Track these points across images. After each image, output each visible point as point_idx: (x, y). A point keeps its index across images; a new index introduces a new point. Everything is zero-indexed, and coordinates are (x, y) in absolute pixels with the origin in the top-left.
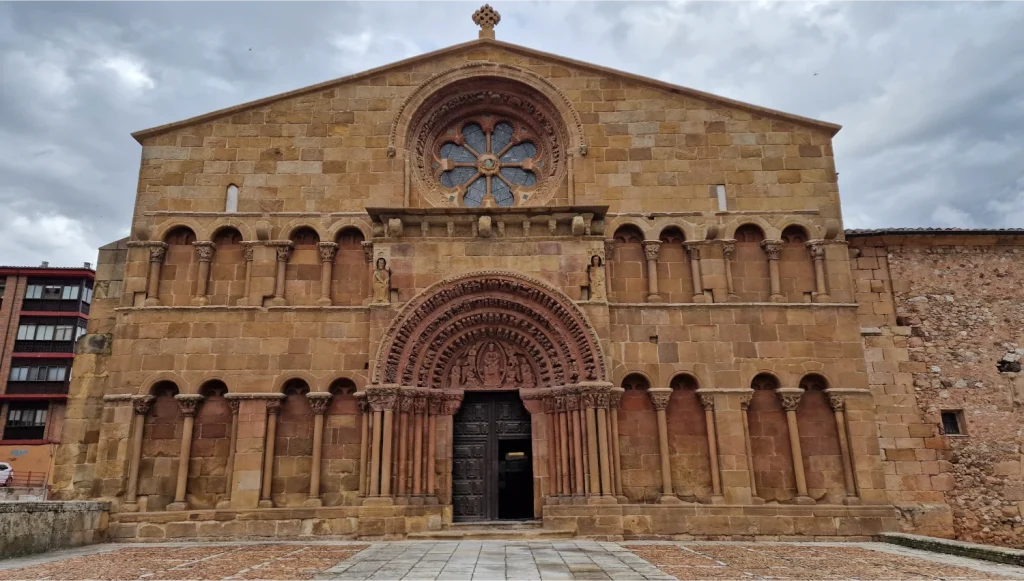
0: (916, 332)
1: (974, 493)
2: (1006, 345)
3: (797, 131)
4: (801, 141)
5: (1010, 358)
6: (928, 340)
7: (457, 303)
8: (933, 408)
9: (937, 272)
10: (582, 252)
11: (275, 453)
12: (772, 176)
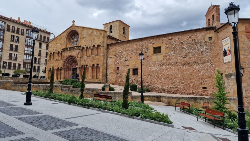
0: (116, 57)
1: (119, 77)
2: (126, 57)
3: (100, 31)
4: (100, 32)
5: (126, 59)
6: (117, 58)
7: (69, 58)
8: (116, 67)
9: (120, 48)
10: (77, 51)
11: (58, 75)
12: (97, 38)
